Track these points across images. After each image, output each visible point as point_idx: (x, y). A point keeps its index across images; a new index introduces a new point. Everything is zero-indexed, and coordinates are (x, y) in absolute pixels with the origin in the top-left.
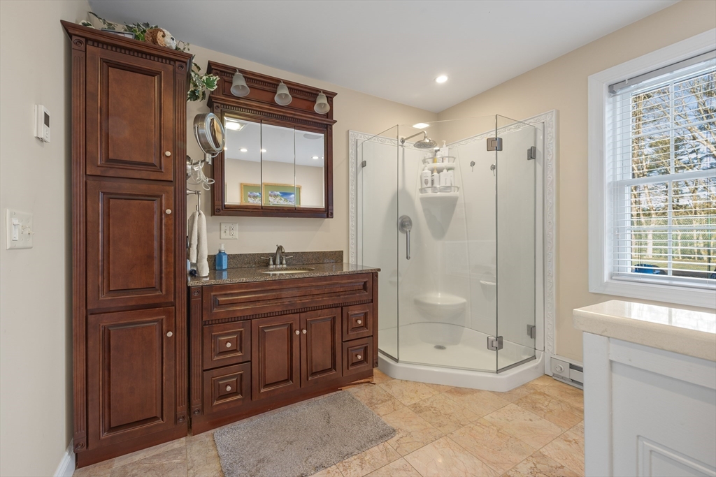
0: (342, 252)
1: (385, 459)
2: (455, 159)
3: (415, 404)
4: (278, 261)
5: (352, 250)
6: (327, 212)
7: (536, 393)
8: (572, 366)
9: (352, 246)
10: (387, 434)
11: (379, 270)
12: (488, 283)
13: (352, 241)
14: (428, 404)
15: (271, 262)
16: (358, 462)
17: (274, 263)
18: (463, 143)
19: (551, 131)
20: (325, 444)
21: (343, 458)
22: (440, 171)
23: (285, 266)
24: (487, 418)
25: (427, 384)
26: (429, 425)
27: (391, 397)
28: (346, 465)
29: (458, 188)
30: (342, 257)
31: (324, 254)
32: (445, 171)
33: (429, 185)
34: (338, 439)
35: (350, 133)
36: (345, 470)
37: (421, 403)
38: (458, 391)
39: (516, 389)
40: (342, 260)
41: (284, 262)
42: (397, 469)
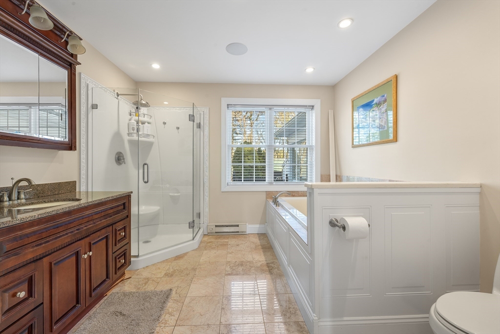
0: (76, 182)
1: (179, 304)
2: (151, 117)
3: (165, 274)
4: (15, 196)
5: (83, 180)
6: (70, 146)
7: (208, 243)
8: (216, 226)
9: (83, 176)
10: (167, 295)
11: (132, 192)
12: (176, 194)
13: (83, 172)
14: (172, 270)
15: (6, 198)
16: (167, 316)
17: (10, 199)
18: (158, 108)
19: (207, 117)
20: (138, 325)
21: (158, 320)
22: (143, 123)
23: (23, 201)
24: (201, 261)
25: (161, 262)
26: (183, 278)
27: (148, 279)
28: (163, 321)
29: (154, 136)
30: (76, 187)
31: (59, 185)
32: (146, 124)
33: (135, 131)
34: (142, 316)
35: (82, 76)
36: (166, 323)
37: (168, 272)
38: (178, 258)
39: (200, 245)
40: (75, 190)
41: (22, 196)
42: (189, 303)
